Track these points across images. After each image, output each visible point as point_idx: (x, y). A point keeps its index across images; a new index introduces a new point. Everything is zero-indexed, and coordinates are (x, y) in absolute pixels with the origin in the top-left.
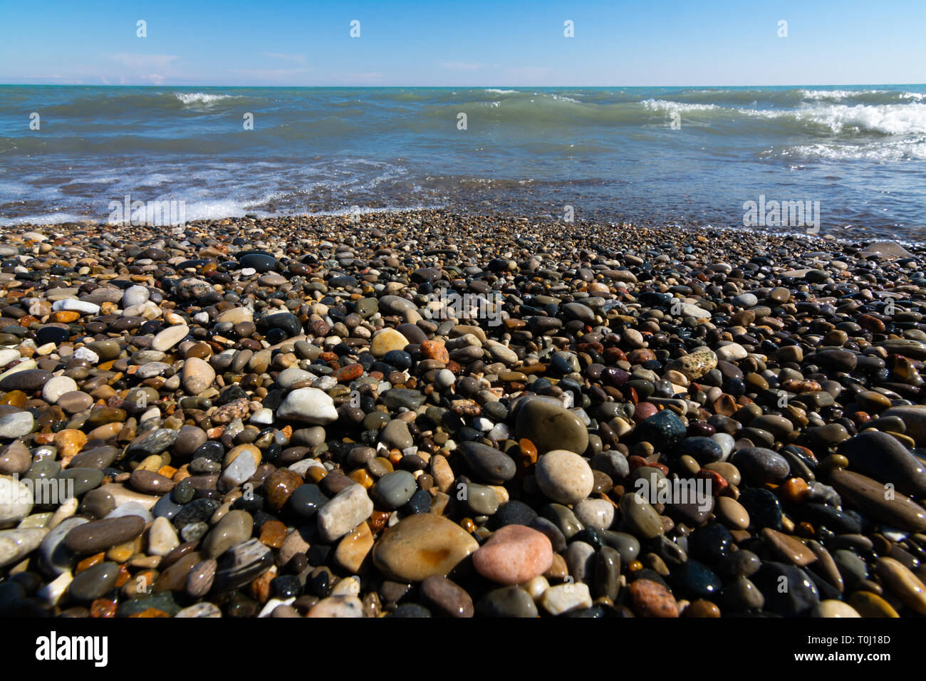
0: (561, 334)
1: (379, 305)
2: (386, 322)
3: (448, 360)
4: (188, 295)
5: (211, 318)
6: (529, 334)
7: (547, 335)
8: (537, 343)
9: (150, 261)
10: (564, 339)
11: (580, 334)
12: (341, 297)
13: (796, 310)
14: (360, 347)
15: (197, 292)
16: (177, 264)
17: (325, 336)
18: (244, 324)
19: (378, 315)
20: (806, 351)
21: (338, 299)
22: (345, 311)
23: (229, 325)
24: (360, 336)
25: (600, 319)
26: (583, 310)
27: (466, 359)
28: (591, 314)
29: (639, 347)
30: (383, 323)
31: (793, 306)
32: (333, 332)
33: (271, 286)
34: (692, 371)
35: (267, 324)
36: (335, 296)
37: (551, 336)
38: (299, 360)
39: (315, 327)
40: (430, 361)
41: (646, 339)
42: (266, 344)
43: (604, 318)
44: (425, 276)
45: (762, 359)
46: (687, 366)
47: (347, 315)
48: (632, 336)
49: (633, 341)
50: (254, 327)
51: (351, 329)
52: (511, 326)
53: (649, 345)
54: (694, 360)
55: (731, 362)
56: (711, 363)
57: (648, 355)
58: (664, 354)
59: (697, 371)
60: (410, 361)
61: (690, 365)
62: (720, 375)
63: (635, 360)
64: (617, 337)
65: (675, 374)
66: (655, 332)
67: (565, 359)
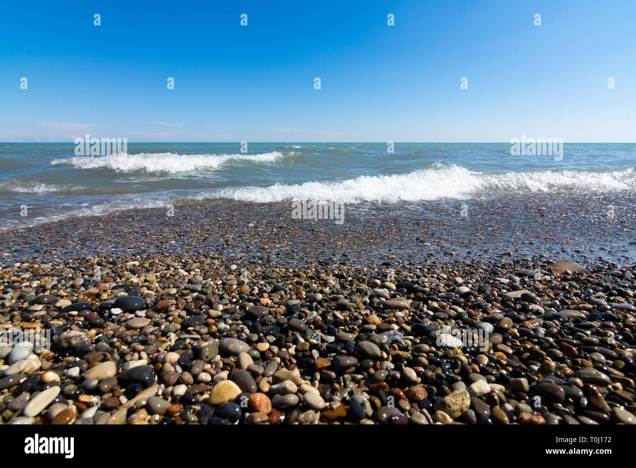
0: (358, 371)
1: (219, 349)
2: (224, 364)
3: (270, 409)
4: (66, 345)
5: (81, 372)
6: (333, 374)
7: (347, 373)
8: (339, 383)
9: (40, 307)
10: (359, 376)
11: (372, 371)
12: (191, 339)
13: (518, 334)
14: (202, 394)
15: (74, 342)
16: (63, 308)
17: (174, 385)
18: (108, 379)
19: (218, 357)
20: (530, 381)
21: (188, 341)
22: (192, 356)
23: (95, 383)
24: (202, 381)
25: (385, 355)
26: (371, 348)
27: (285, 406)
28: (378, 351)
29: (415, 383)
30: (221, 365)
31: (516, 331)
32: (180, 382)
33: (136, 329)
34: (454, 411)
35: (127, 378)
36: (186, 338)
37: (350, 374)
38: (150, 416)
39: (166, 377)
40: (257, 414)
41: (419, 374)
42: (123, 399)
43: (388, 353)
44: (256, 313)
45: (501, 390)
46: (450, 407)
47: (192, 359)
48: (408, 374)
49: (409, 378)
50: (116, 381)
51: (195, 376)
52: (319, 367)
53: (421, 381)
54: (454, 401)
55: (480, 398)
56: (466, 402)
57: (421, 392)
58: (432, 390)
59: (457, 410)
60: (240, 413)
61: (452, 405)
62: (473, 413)
63: (413, 399)
64: (398, 375)
65: (442, 414)
66: (425, 367)
67: (360, 402)
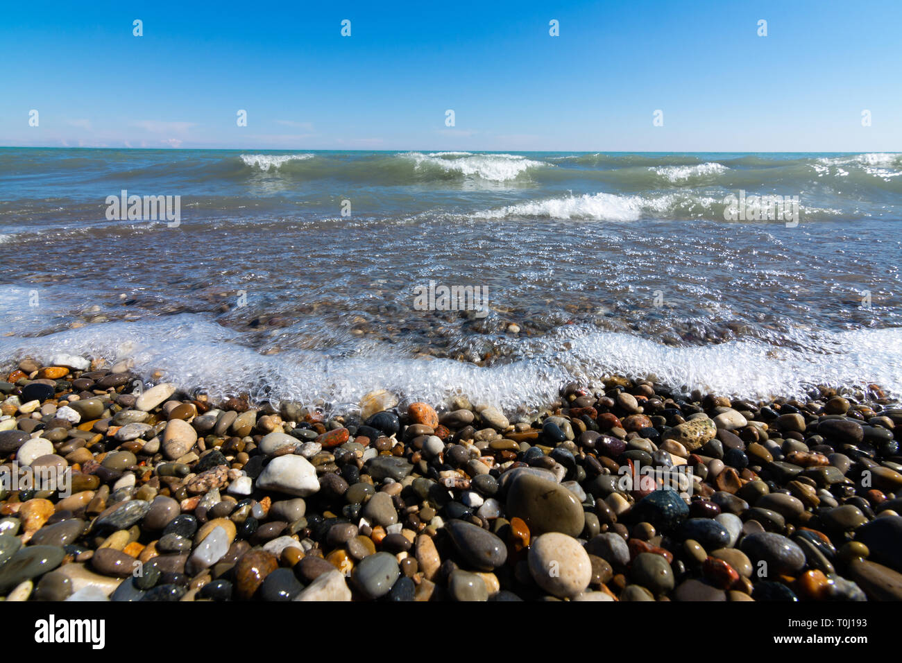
3: (437, 425)
11: (573, 396)
20: (808, 419)
27: (456, 423)
29: (634, 412)
34: (691, 441)
38: (284, 423)
40: (418, 425)
41: (640, 403)
45: (762, 427)
46: (686, 435)
48: (626, 401)
49: (627, 406)
53: (644, 410)
54: (692, 429)
55: (731, 431)
56: (710, 432)
57: (644, 422)
58: (660, 420)
59: (696, 440)
60: (398, 425)
61: (689, 434)
62: (721, 445)
63: (631, 427)
64: (612, 401)
65: (674, 444)
66: (649, 396)
67: (558, 425)
